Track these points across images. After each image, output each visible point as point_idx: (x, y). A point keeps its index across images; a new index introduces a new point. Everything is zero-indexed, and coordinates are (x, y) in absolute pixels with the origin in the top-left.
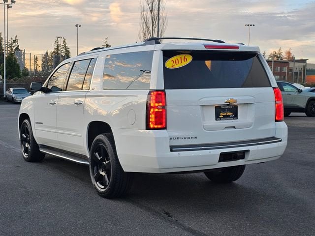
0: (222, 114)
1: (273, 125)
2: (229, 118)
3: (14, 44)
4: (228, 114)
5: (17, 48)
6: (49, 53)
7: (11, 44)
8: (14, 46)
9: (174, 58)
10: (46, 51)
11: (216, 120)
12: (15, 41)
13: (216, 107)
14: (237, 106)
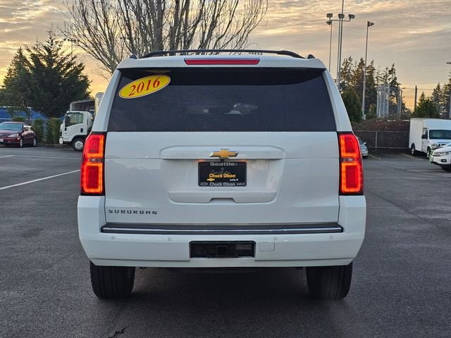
0: (212, 175)
1: (333, 200)
2: (226, 184)
3: (390, 76)
4: (227, 176)
5: (393, 81)
6: (441, 88)
7: (386, 76)
8: (389, 79)
9: (136, 83)
10: (437, 85)
11: (199, 185)
12: (391, 72)
13: (200, 163)
14: (245, 163)
